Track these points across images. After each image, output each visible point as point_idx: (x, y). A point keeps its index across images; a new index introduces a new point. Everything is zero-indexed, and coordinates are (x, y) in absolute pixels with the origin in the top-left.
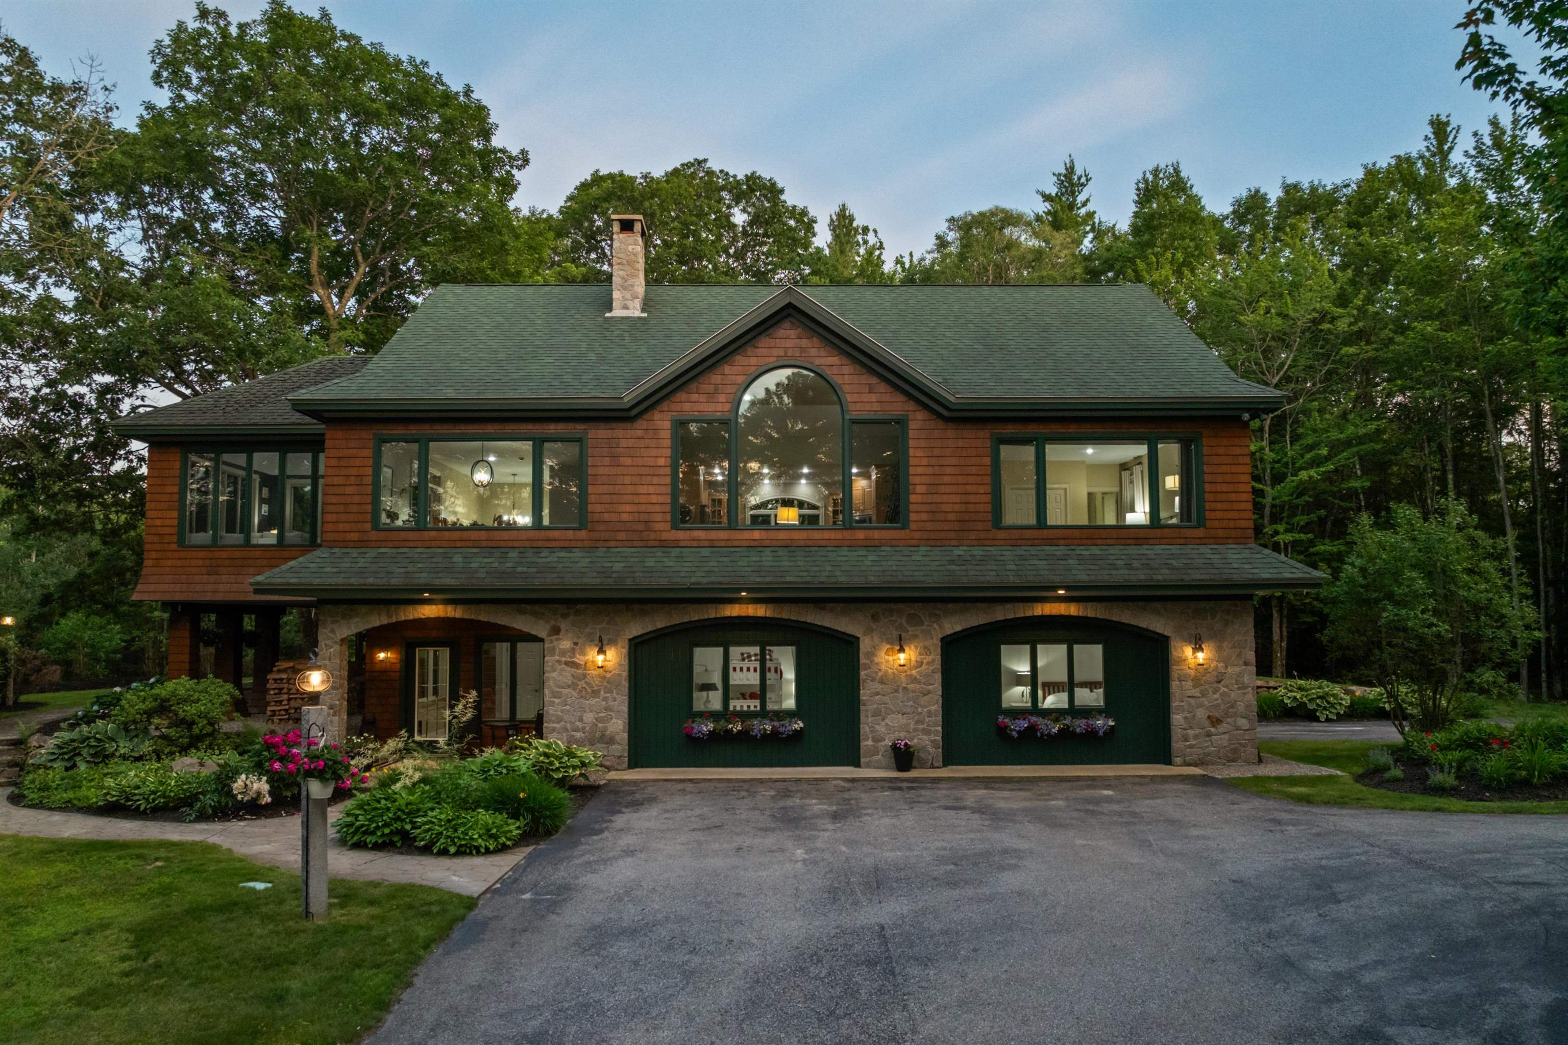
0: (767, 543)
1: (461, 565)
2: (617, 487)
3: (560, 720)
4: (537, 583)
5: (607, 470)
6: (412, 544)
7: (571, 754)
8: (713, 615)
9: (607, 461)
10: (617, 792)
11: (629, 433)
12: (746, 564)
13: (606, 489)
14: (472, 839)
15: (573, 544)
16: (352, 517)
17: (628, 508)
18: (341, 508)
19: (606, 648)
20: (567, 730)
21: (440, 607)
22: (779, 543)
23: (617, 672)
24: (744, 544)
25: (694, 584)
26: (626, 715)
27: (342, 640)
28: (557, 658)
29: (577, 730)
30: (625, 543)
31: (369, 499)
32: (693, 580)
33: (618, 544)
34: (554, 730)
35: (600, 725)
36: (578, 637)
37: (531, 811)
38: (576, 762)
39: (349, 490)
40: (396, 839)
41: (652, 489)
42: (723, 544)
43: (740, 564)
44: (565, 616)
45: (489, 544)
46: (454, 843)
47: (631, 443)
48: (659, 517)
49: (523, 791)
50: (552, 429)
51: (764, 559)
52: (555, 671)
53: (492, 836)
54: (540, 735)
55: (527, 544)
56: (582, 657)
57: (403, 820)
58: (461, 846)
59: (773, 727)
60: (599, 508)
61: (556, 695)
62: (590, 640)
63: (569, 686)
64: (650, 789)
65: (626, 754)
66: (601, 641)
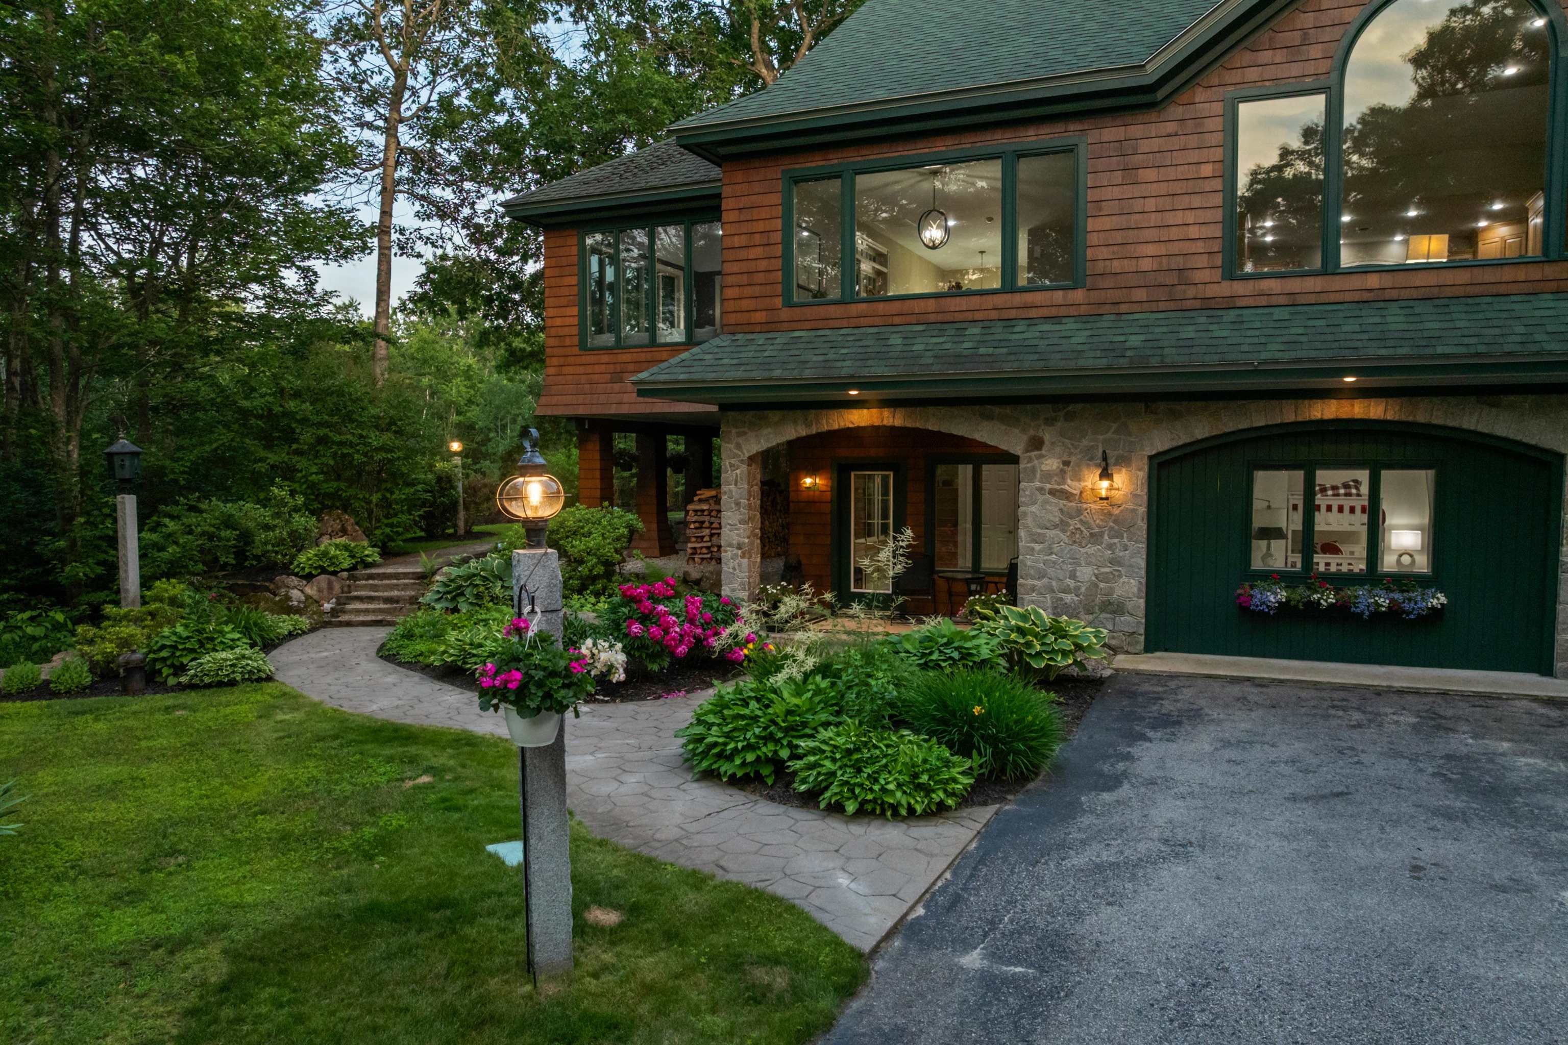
0: (1394, 294)
1: (899, 348)
2: (1134, 217)
3: (1042, 575)
4: (1009, 367)
5: (1116, 192)
6: (832, 324)
7: (1060, 632)
8: (1290, 417)
9: (1118, 177)
10: (1133, 695)
11: (1153, 129)
12: (1357, 328)
13: (1115, 222)
14: (884, 790)
15: (1063, 311)
16: (757, 290)
17: (1150, 250)
18: (744, 279)
19: (1112, 469)
20: (1053, 591)
21: (874, 411)
22: (1415, 294)
23: (1130, 506)
24: (1348, 297)
25: (1265, 362)
26: (1143, 572)
27: (750, 458)
28: (1038, 484)
29: (1066, 591)
30: (1146, 307)
31: (778, 263)
32: (1264, 356)
33: (1135, 308)
34: (1033, 589)
35: (1102, 585)
36: (1070, 454)
37: (992, 740)
38: (1067, 645)
39: (754, 253)
40: (766, 771)
41: (1190, 217)
42: (1312, 299)
43: (1345, 328)
44: (1050, 422)
45: (940, 317)
46: (856, 797)
47: (1155, 144)
48: (1203, 261)
49: (980, 702)
50: (1031, 137)
51: (1390, 319)
52: (1034, 503)
53: (919, 787)
54: (1013, 600)
55: (994, 315)
56: (1075, 484)
57: (778, 741)
58: (864, 802)
59: (1392, 600)
60: (1104, 253)
61: (1037, 539)
62: (1089, 457)
63: (1056, 526)
64: (1187, 694)
65: (1142, 631)
66: (1105, 458)
